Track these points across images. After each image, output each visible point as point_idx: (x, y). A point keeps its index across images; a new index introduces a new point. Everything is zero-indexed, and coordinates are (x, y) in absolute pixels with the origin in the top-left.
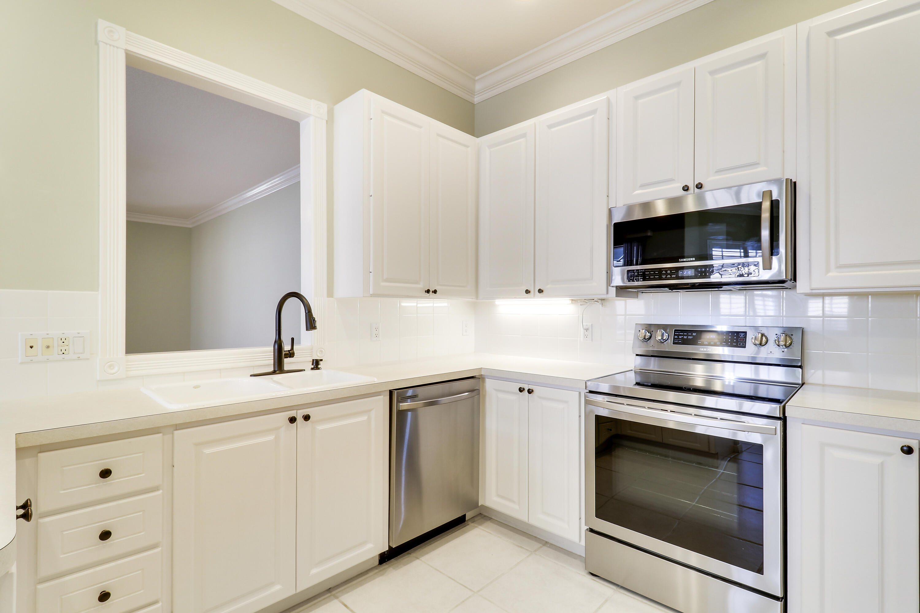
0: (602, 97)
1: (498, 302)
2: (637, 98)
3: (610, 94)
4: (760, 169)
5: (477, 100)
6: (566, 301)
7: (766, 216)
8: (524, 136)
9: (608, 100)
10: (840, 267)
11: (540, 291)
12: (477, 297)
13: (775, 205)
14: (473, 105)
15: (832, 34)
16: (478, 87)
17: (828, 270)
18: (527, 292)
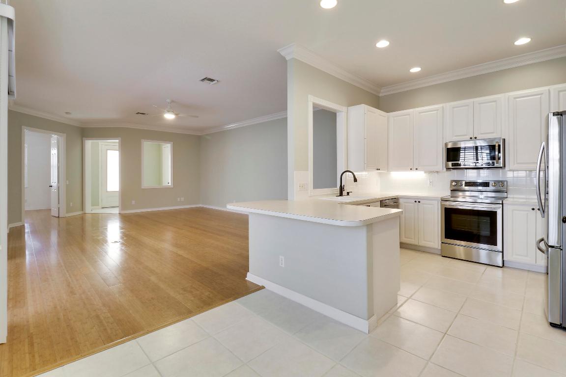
0: (441, 105)
1: (392, 173)
2: (454, 108)
3: (444, 105)
4: (495, 134)
5: (381, 95)
6: (423, 172)
7: (497, 148)
8: (409, 115)
9: (443, 107)
10: (517, 163)
11: (416, 169)
12: (388, 171)
13: (499, 146)
14: (379, 97)
15: (515, 98)
16: (382, 91)
17: (514, 164)
18: (411, 169)
